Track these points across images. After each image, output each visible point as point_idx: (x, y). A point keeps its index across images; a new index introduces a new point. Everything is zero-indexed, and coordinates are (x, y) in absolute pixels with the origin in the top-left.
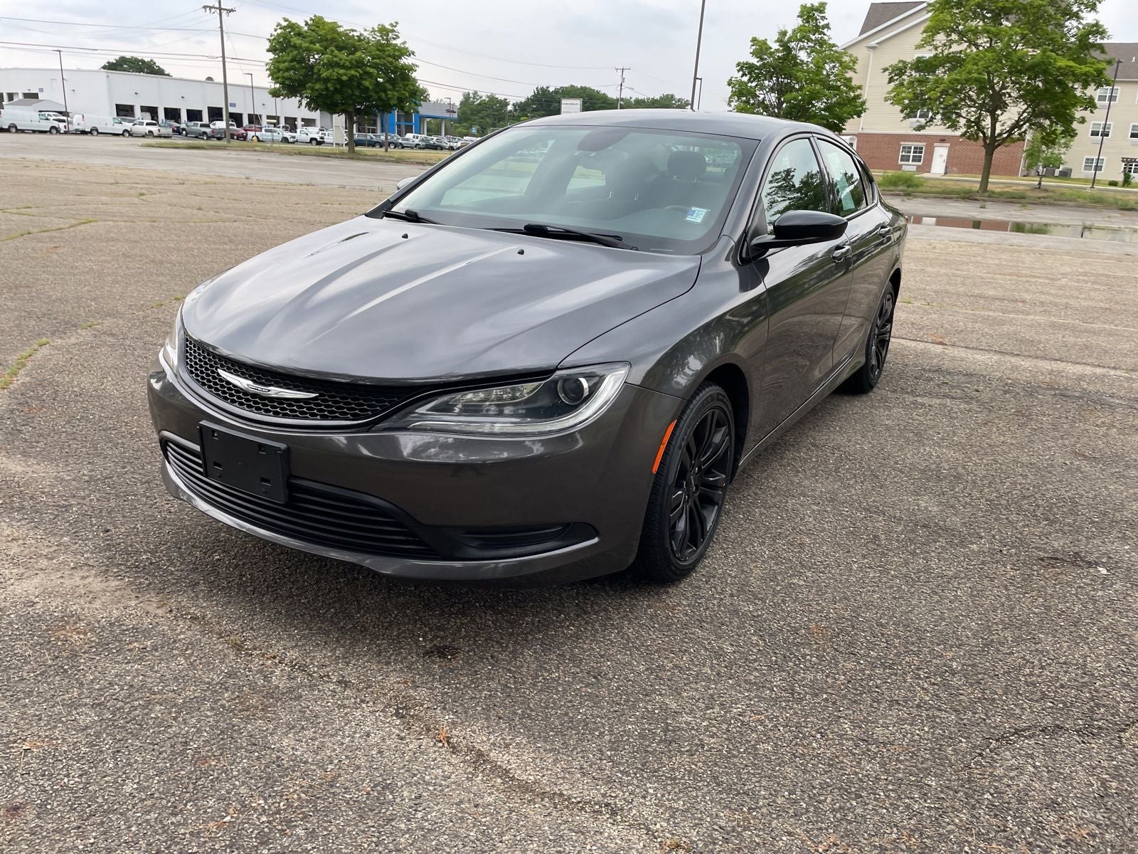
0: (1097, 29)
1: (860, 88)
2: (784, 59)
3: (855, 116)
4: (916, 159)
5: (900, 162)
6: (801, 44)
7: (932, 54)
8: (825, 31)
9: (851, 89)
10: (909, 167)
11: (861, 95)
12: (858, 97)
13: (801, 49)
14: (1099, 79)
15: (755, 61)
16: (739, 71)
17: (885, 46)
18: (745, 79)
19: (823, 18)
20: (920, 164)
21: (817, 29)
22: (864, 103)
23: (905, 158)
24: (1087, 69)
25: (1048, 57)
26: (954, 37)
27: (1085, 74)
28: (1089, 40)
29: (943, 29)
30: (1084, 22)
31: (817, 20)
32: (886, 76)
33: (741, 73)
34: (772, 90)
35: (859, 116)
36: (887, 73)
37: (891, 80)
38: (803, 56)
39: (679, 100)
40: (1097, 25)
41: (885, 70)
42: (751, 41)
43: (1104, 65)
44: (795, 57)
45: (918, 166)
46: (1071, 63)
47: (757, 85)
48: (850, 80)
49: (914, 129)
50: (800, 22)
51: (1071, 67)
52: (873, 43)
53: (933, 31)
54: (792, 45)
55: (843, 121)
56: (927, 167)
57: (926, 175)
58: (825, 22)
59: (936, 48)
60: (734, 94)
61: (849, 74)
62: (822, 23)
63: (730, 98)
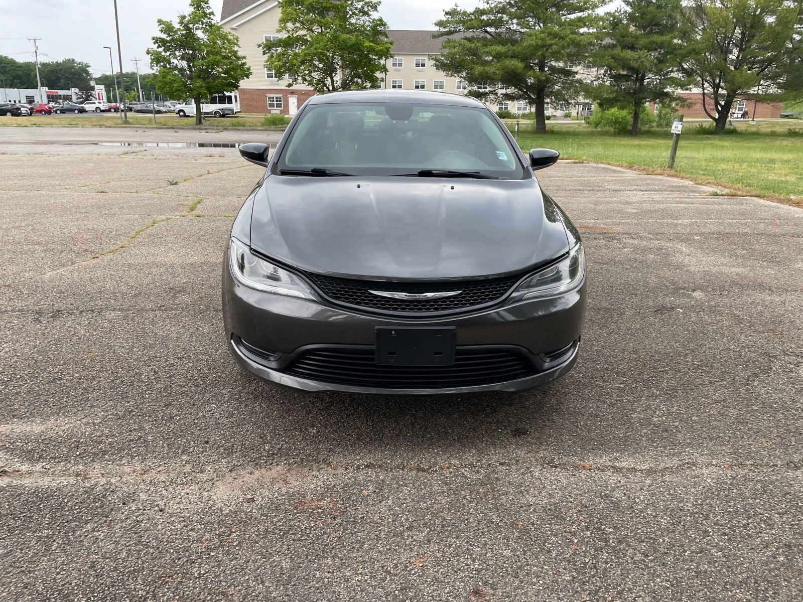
0: (381, 23)
1: (244, 58)
2: (186, 36)
3: (245, 78)
4: (279, 106)
5: (269, 108)
6: (197, 25)
7: (286, 36)
8: (212, 16)
9: (238, 58)
10: (276, 111)
11: (245, 63)
12: (244, 64)
13: (197, 29)
14: (386, 54)
15: (164, 36)
16: (155, 43)
17: (242, 28)
18: (161, 49)
19: (208, 7)
20: (282, 109)
21: (205, 15)
22: (249, 69)
23: (272, 105)
24: (381, 48)
25: (360, 40)
26: (298, 25)
27: (381, 51)
28: (378, 30)
29: (290, 20)
30: (372, 17)
31: (204, 8)
32: (261, 49)
33: (157, 45)
34: (182, 58)
35: (248, 78)
36: (261, 48)
37: (264, 53)
38: (199, 34)
39: (80, 63)
40: (381, 20)
41: (259, 46)
42: (158, 22)
43: (389, 45)
44: (194, 35)
45: (281, 111)
46: (372, 44)
47: (170, 55)
48: (236, 52)
49: (287, 86)
50: (192, 9)
51: (372, 46)
52: (234, 26)
53: (283, 21)
54: (191, 26)
55: (237, 81)
56: (286, 110)
57: (286, 116)
58: (210, 10)
59: (288, 32)
60: (153, 60)
61: (236, 48)
62: (208, 11)
63: (151, 63)
